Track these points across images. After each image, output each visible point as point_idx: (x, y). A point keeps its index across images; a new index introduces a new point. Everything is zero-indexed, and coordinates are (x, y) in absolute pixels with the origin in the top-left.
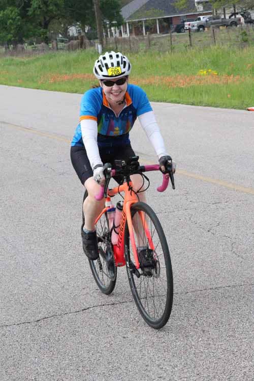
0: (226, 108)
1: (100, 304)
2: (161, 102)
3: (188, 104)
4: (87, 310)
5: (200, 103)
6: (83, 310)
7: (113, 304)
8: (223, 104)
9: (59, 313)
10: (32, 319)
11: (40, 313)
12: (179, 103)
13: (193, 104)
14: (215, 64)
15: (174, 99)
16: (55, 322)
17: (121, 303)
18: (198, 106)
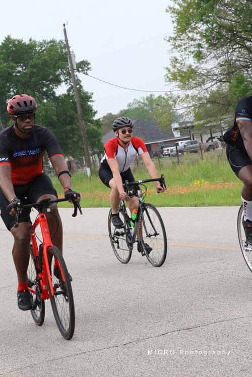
0: (230, 206)
1: (176, 330)
2: (164, 207)
3: (191, 206)
4: (166, 335)
5: (203, 205)
6: (163, 335)
7: (188, 329)
8: (227, 203)
9: (142, 338)
10: (119, 344)
11: (124, 340)
12: (182, 206)
13: (196, 206)
14: (207, 176)
15: (176, 203)
16: (141, 344)
17: (194, 327)
18: (202, 206)
